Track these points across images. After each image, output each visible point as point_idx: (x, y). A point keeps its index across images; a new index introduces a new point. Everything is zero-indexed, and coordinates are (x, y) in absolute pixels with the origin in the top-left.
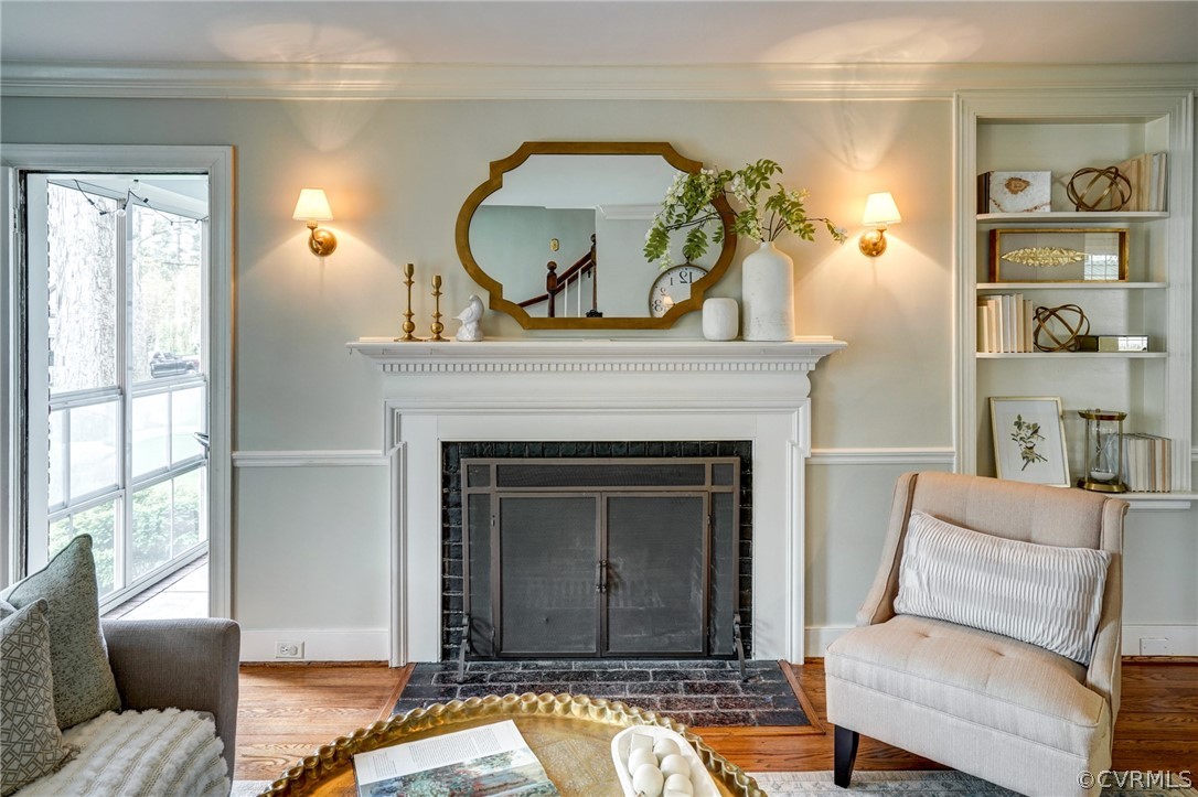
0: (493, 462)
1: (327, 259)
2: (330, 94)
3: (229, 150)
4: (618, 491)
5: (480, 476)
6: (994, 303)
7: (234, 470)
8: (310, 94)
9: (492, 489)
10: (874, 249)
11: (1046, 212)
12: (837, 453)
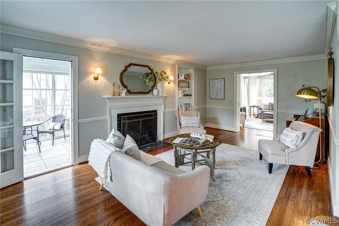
0: (126, 116)
1: (97, 81)
2: (98, 49)
3: (78, 57)
4: (143, 119)
5: (124, 119)
6: (180, 90)
7: (79, 123)
8: (95, 49)
9: (126, 121)
10: (169, 83)
11: (183, 79)
12: (167, 110)
